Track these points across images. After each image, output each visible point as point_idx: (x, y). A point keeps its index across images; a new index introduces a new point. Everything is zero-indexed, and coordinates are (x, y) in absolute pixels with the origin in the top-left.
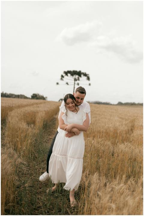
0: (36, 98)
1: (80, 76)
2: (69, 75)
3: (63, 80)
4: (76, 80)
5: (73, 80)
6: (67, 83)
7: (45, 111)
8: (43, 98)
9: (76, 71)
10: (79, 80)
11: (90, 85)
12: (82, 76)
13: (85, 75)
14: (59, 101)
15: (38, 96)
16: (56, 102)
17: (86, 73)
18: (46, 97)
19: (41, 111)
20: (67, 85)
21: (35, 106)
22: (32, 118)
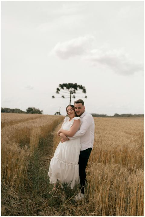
0: (31, 112)
1: (77, 89)
2: (65, 88)
3: (59, 93)
4: (72, 93)
5: (69, 92)
6: (63, 97)
7: (40, 127)
8: (39, 112)
9: (72, 84)
10: (75, 93)
11: (86, 97)
12: (78, 88)
13: (81, 87)
14: (55, 114)
15: (33, 110)
16: (53, 116)
17: (81, 86)
18: (42, 111)
19: (36, 128)
20: (63, 98)
21: (30, 121)
22: (26, 136)
